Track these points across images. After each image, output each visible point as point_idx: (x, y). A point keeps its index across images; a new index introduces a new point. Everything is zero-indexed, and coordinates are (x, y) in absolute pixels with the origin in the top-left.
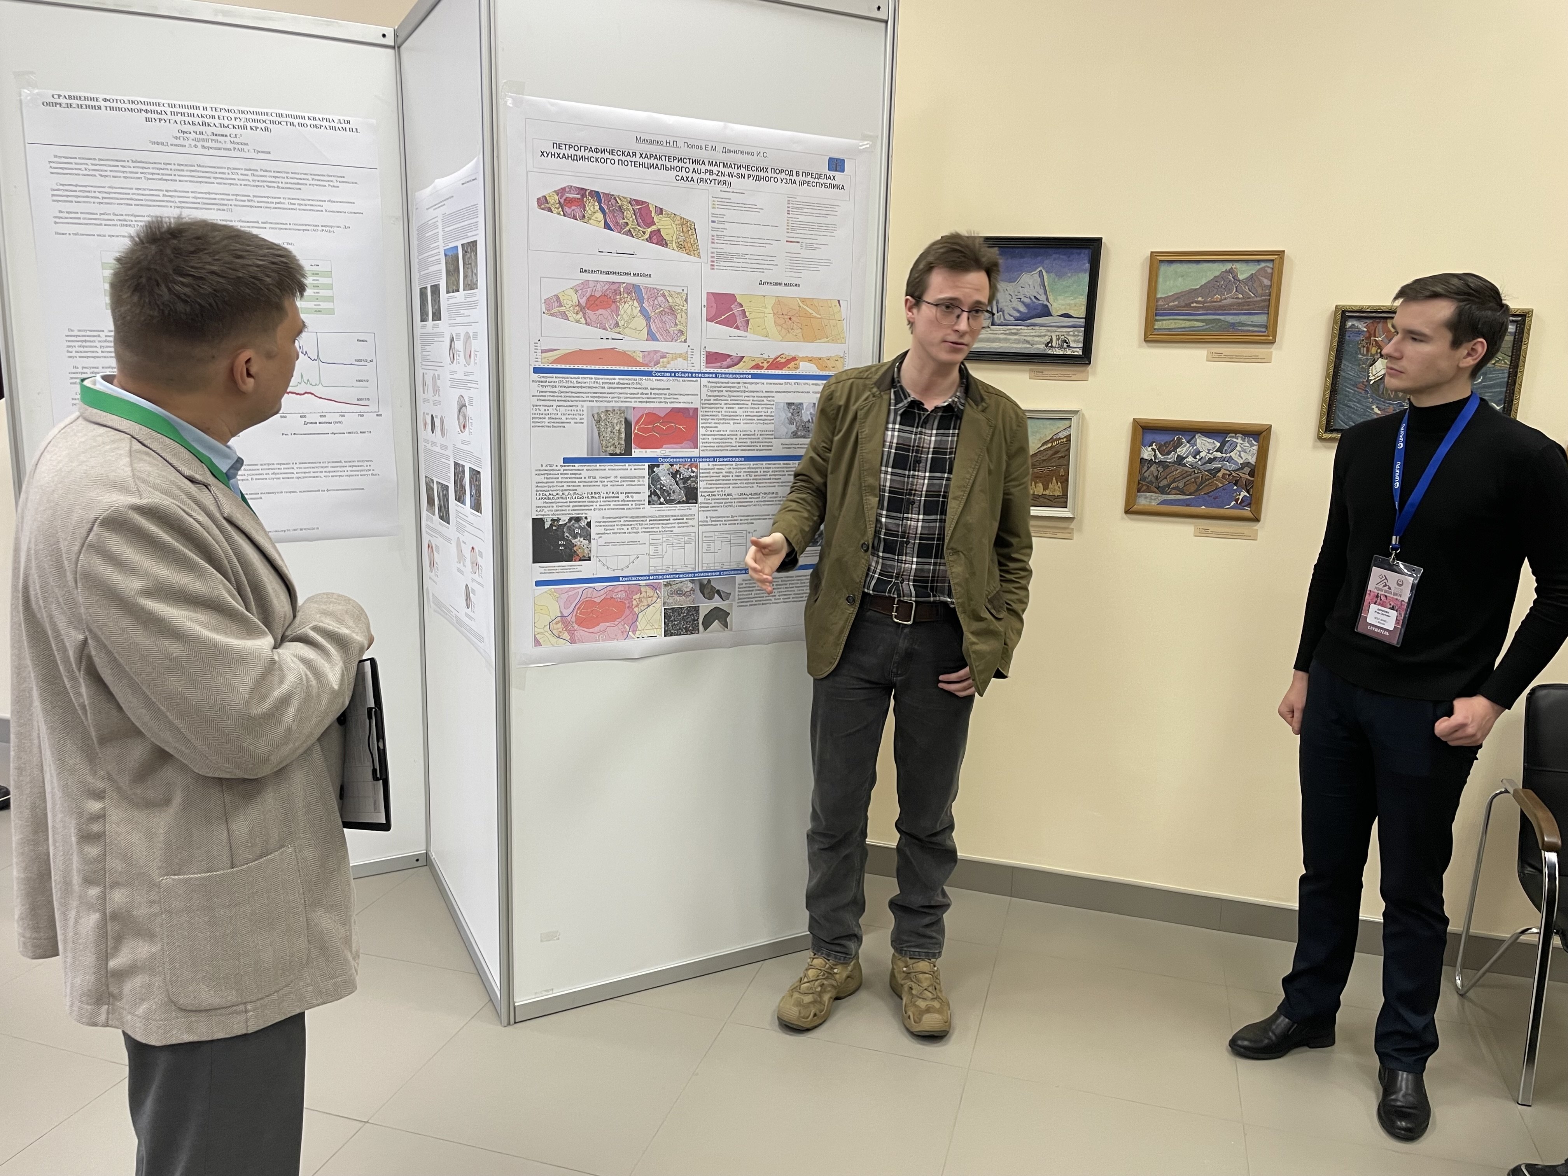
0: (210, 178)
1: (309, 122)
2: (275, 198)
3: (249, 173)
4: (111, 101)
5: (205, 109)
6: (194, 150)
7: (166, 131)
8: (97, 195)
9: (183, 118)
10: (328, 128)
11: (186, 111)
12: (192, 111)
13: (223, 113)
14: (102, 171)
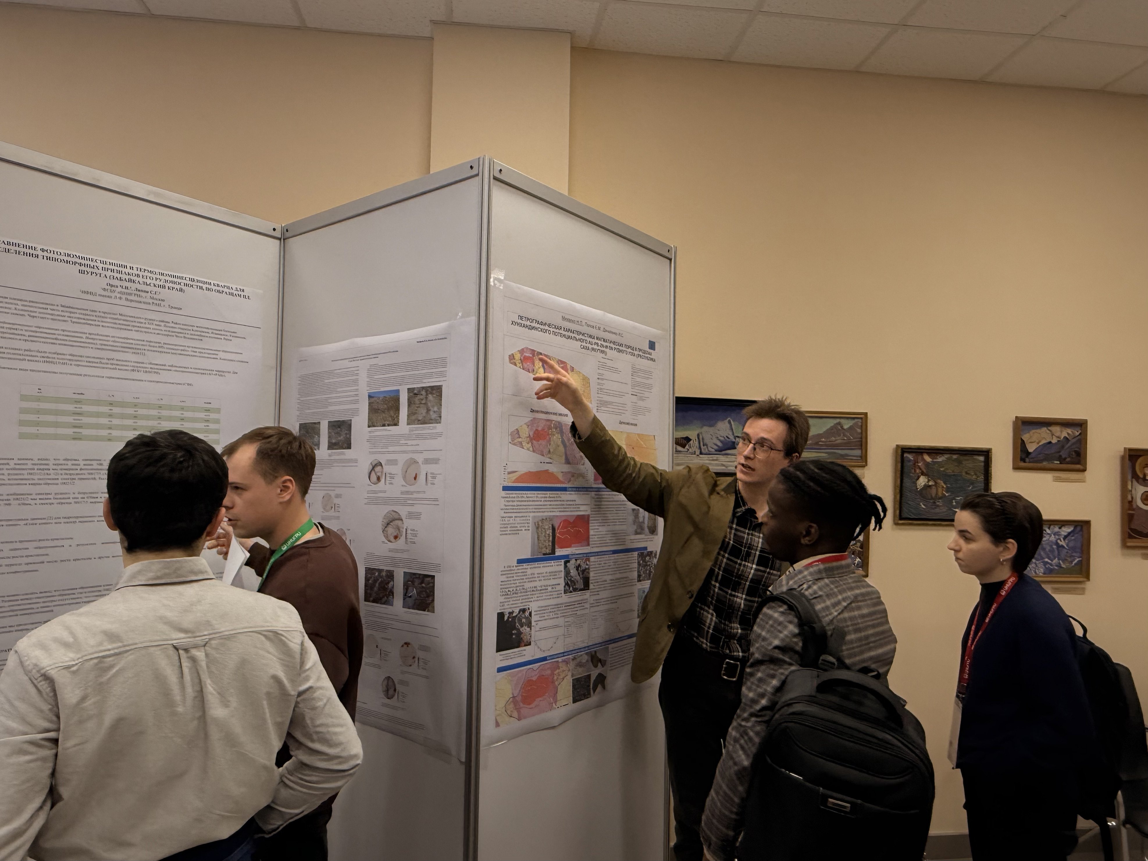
0: (129, 325)
1: (214, 288)
2: (181, 346)
3: (162, 324)
4: (49, 251)
5: (132, 268)
6: (118, 301)
7: (97, 284)
8: (23, 333)
9: (112, 274)
10: (228, 293)
11: (116, 268)
12: (120, 269)
13: (146, 274)
14: (31, 311)
